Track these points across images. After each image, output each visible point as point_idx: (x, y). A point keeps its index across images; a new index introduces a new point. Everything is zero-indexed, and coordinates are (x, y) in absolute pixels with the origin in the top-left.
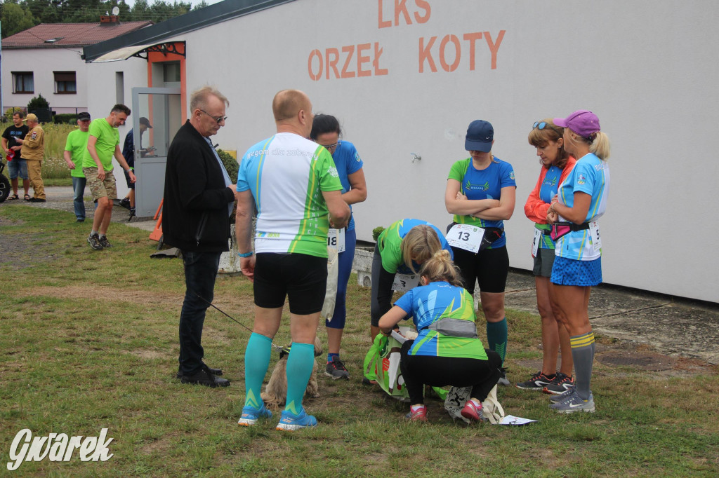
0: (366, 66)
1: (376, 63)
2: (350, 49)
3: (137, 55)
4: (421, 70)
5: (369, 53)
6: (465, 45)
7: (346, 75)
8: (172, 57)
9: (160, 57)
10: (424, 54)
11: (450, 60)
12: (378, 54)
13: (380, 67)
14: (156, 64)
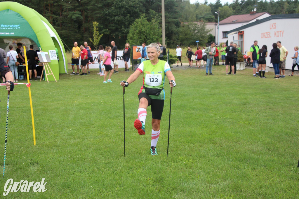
0: (268, 36)
1: (269, 36)
2: (266, 33)
3: (236, 33)
4: (275, 37)
5: (269, 34)
6: (280, 33)
7: (266, 37)
8: (242, 34)
9: (240, 34)
10: (275, 34)
11: (278, 35)
12: (270, 34)
13: (270, 36)
14: (240, 35)
